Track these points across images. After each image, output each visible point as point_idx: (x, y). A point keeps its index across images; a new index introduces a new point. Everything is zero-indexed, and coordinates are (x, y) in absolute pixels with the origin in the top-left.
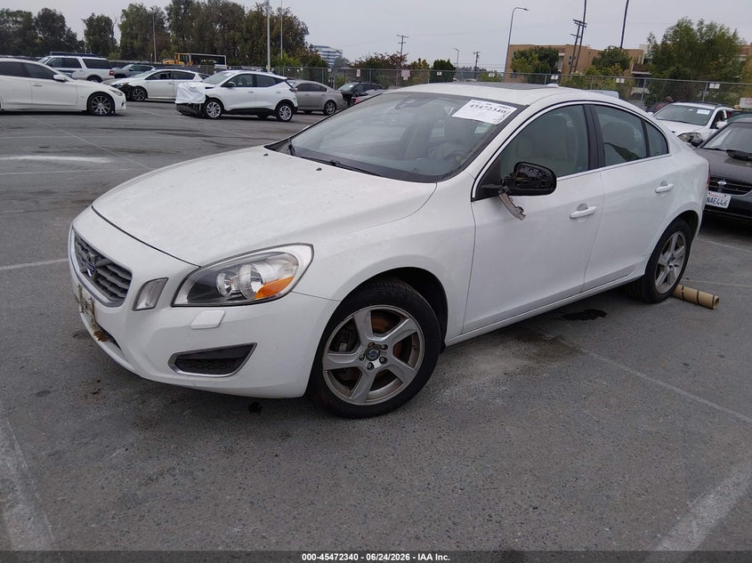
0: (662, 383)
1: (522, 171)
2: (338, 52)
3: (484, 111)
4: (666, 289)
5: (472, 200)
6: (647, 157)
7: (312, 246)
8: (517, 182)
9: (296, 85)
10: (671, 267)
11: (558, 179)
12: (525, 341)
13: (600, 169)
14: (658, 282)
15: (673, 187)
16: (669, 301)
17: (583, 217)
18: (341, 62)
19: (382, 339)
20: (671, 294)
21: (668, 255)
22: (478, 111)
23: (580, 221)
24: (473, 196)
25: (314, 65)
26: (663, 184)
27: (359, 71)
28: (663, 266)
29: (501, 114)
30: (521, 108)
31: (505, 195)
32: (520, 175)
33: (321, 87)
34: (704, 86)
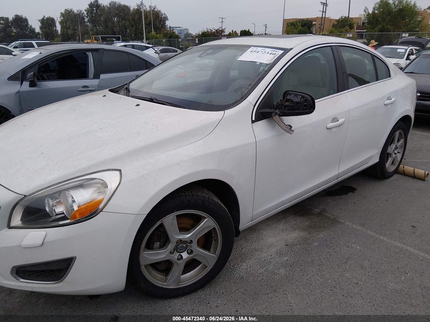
0: (399, 244)
1: (289, 97)
2: (186, 29)
3: (260, 54)
4: (392, 169)
5: (253, 122)
6: (377, 81)
7: (120, 171)
8: (286, 106)
9: (159, 50)
10: (395, 154)
11: (315, 101)
12: (300, 216)
13: (346, 91)
14: (388, 164)
15: (395, 100)
16: (396, 176)
17: (335, 127)
18: (188, 35)
19: (187, 236)
20: (396, 171)
21: (393, 146)
22: (256, 54)
23: (334, 130)
24: (254, 119)
25: (171, 38)
26: (389, 98)
27: (197, 39)
28: (391, 154)
29: (272, 56)
30: (286, 51)
31: (277, 116)
32: (288, 100)
33: (174, 50)
34: (399, 36)
